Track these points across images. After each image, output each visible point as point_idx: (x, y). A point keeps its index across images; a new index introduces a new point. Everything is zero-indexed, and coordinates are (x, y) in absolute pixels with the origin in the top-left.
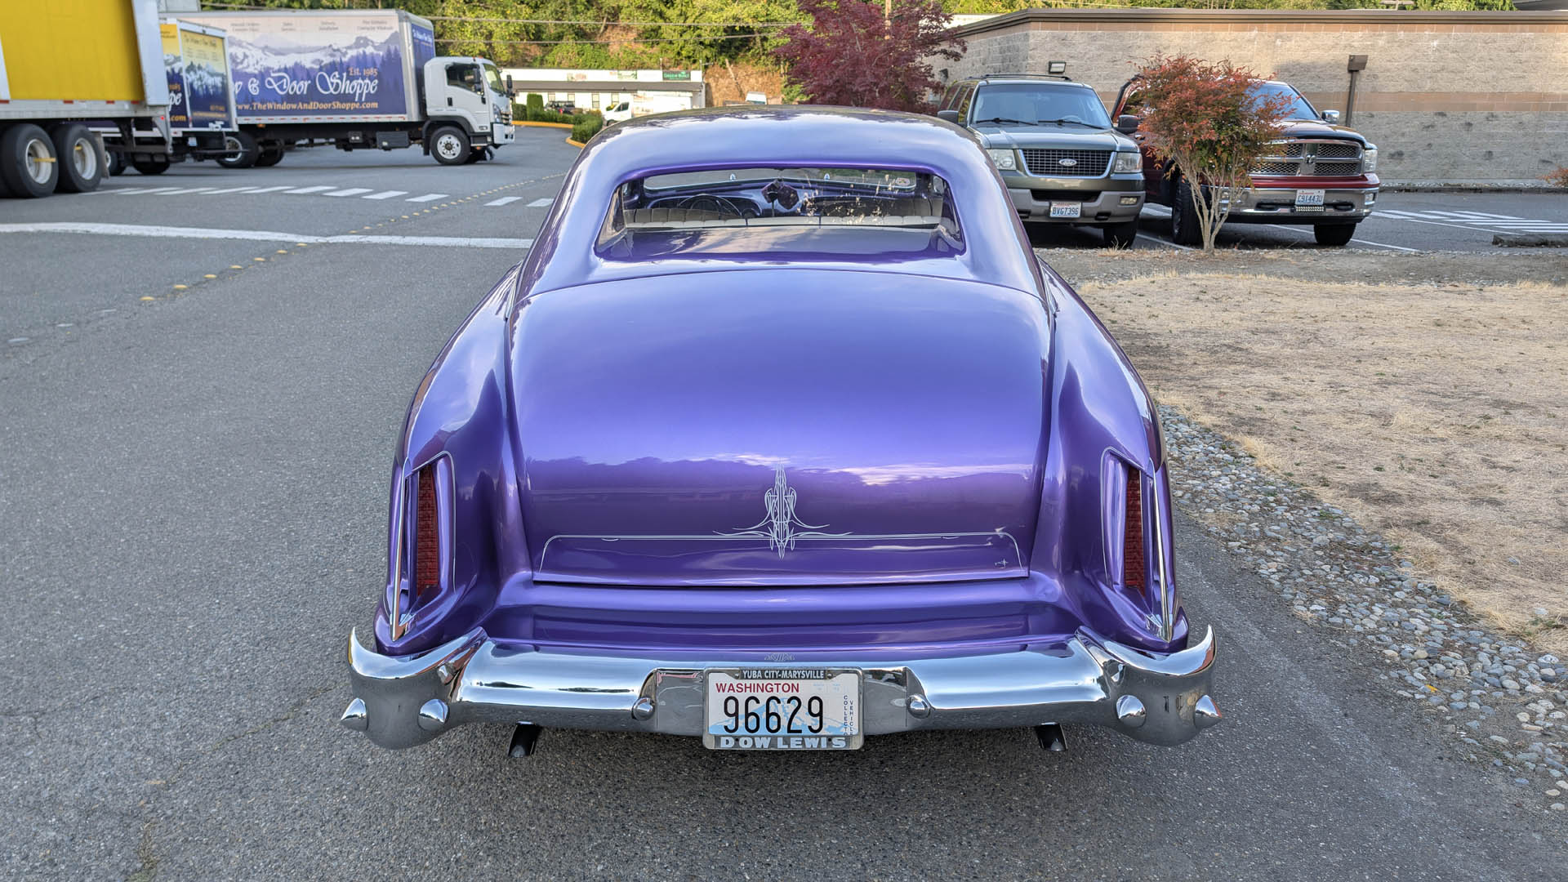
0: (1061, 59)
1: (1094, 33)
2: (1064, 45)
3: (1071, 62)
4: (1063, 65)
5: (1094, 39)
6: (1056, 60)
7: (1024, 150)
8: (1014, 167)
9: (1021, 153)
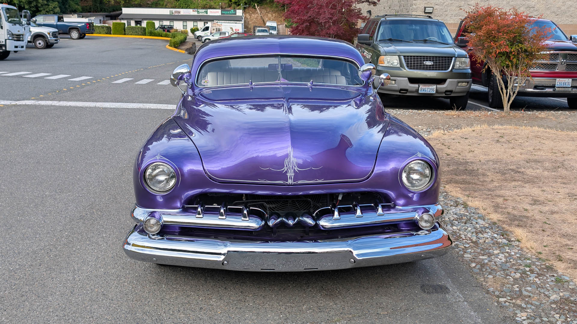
0: (430, 6)
3: (435, 7)
4: (432, 9)
6: (428, 6)
7: (404, 56)
8: (399, 66)
9: (402, 58)
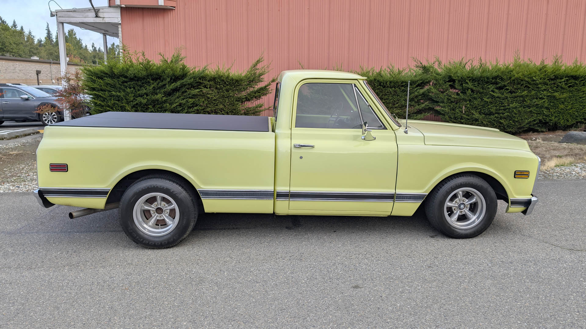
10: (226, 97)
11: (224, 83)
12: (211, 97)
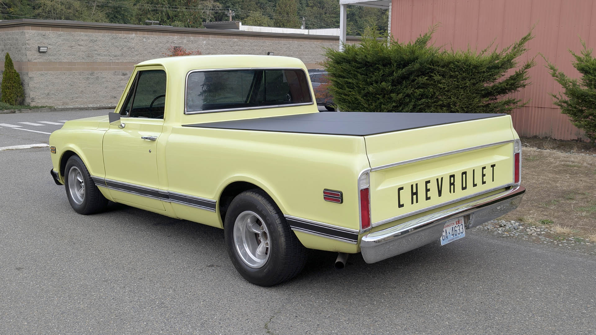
0: (44, 45)
1: (59, 33)
2: (45, 38)
3: (49, 47)
4: (46, 48)
5: (60, 36)
6: (41, 46)
10: (461, 88)
11: (460, 69)
12: (443, 86)
